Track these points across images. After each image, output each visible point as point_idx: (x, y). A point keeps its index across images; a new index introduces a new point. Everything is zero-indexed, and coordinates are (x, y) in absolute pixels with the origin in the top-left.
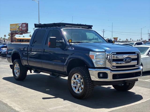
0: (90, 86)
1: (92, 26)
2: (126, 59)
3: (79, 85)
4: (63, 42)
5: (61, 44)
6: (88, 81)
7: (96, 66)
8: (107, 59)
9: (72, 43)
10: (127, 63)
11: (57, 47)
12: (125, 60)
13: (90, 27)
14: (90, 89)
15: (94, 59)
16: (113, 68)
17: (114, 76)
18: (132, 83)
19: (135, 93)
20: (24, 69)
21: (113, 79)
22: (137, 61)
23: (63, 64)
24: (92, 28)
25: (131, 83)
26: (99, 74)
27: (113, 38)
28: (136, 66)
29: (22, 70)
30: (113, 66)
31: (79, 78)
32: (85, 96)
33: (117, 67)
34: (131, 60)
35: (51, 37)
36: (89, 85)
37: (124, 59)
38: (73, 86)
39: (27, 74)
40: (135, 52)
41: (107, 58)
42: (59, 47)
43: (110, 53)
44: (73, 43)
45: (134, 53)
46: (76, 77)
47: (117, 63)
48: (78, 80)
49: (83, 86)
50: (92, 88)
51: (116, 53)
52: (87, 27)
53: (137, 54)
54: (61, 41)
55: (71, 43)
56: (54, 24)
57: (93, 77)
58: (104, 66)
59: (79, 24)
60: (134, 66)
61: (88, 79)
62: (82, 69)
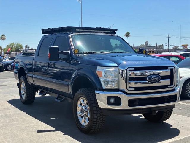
0: (98, 115)
1: (116, 30)
2: (151, 76)
3: (85, 113)
4: (69, 53)
5: (66, 55)
6: (94, 108)
7: (104, 87)
8: (122, 76)
9: (79, 55)
10: (152, 82)
11: (61, 59)
12: (150, 79)
13: (114, 31)
14: (98, 120)
15: (102, 78)
16: (129, 90)
17: (131, 102)
18: (167, 111)
19: (172, 126)
20: (31, 89)
21: (129, 106)
22: (170, 80)
23: (68, 84)
24: (116, 33)
25: (165, 111)
26: (109, 98)
27: (182, 45)
28: (168, 87)
29: (28, 90)
30: (130, 87)
31: (86, 104)
32: (92, 130)
33: (137, 89)
34: (159, 78)
35: (52, 47)
36: (96, 114)
37: (147, 77)
38: (79, 115)
39: (36, 96)
40: (167, 67)
41: (122, 74)
42: (64, 61)
43: (126, 69)
44: (81, 55)
45: (165, 68)
46: (82, 102)
47: (136, 83)
48: (83, 107)
49: (89, 116)
50: (101, 119)
51: (134, 69)
52: (109, 31)
53: (170, 70)
54: (65, 52)
55: (77, 55)
56: (62, 28)
57: (101, 104)
58: (117, 88)
59: (98, 27)
60: (166, 87)
61: (95, 106)
62: (89, 91)
